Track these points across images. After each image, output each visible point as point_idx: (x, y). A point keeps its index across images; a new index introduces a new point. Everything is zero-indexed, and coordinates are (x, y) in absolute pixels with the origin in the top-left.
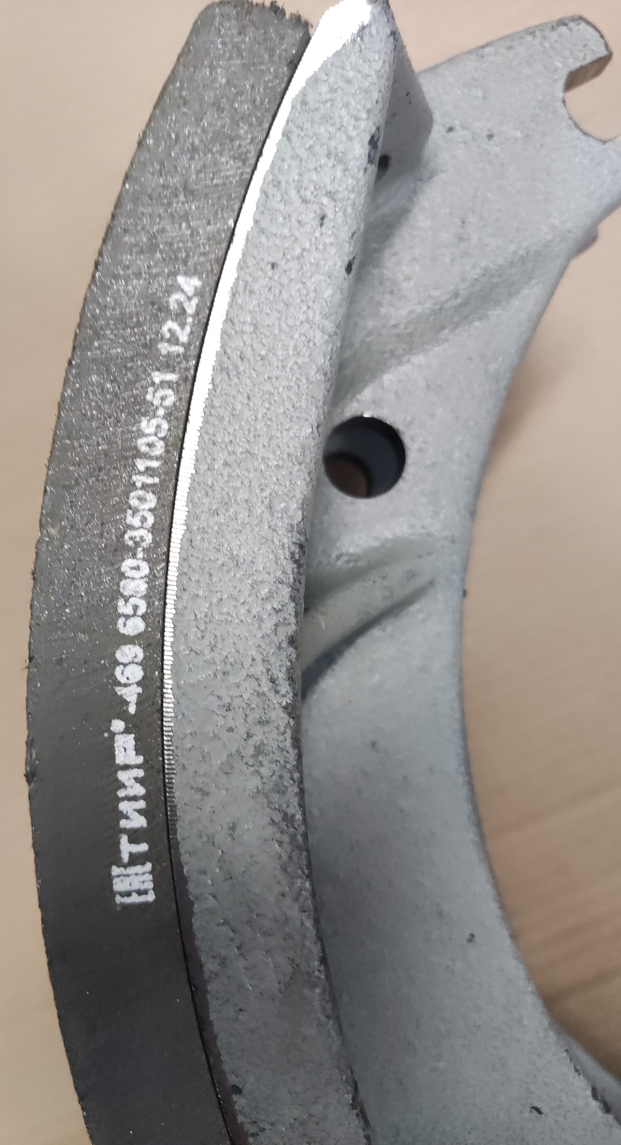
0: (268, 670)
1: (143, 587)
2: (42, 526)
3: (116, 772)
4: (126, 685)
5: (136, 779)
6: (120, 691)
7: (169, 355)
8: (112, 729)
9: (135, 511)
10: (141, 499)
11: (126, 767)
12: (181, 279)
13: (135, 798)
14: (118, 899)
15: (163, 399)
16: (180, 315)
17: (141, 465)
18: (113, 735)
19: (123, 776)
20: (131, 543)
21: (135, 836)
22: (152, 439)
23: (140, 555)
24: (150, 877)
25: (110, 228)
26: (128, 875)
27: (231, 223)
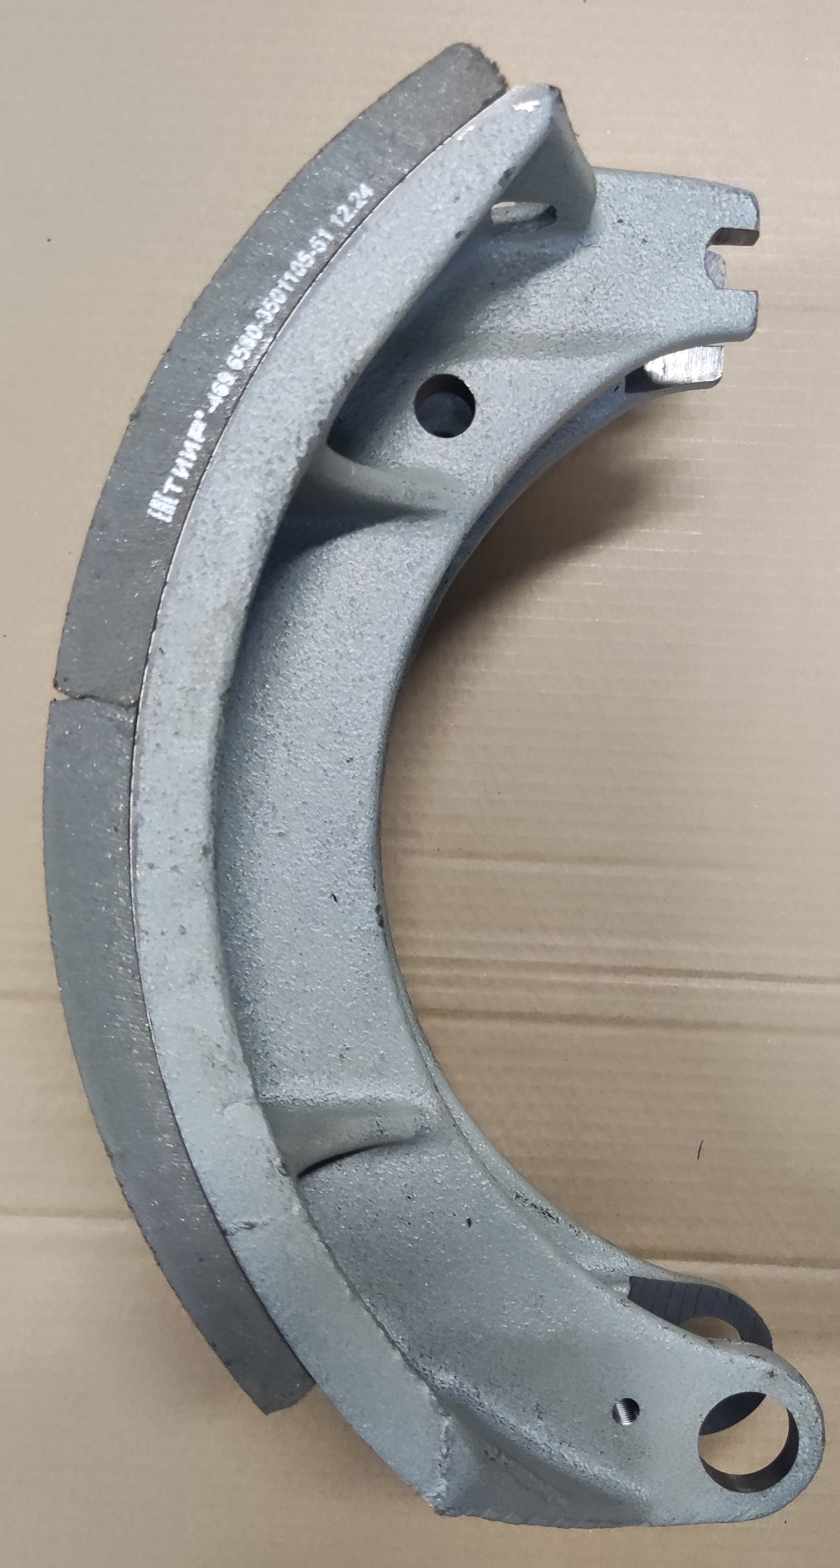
0: (299, 432)
1: (253, 345)
2: (213, 279)
3: (184, 440)
4: (215, 394)
5: (195, 450)
6: (210, 396)
7: (335, 224)
8: (195, 415)
9: (270, 301)
10: (277, 295)
11: (192, 440)
12: (363, 186)
13: (188, 460)
14: (149, 511)
15: (319, 246)
16: (352, 205)
17: (287, 276)
18: (194, 419)
19: (187, 444)
20: (258, 317)
21: (178, 481)
22: (300, 265)
23: (261, 326)
24: (174, 508)
25: (338, 136)
26: (162, 501)
27: (406, 170)
